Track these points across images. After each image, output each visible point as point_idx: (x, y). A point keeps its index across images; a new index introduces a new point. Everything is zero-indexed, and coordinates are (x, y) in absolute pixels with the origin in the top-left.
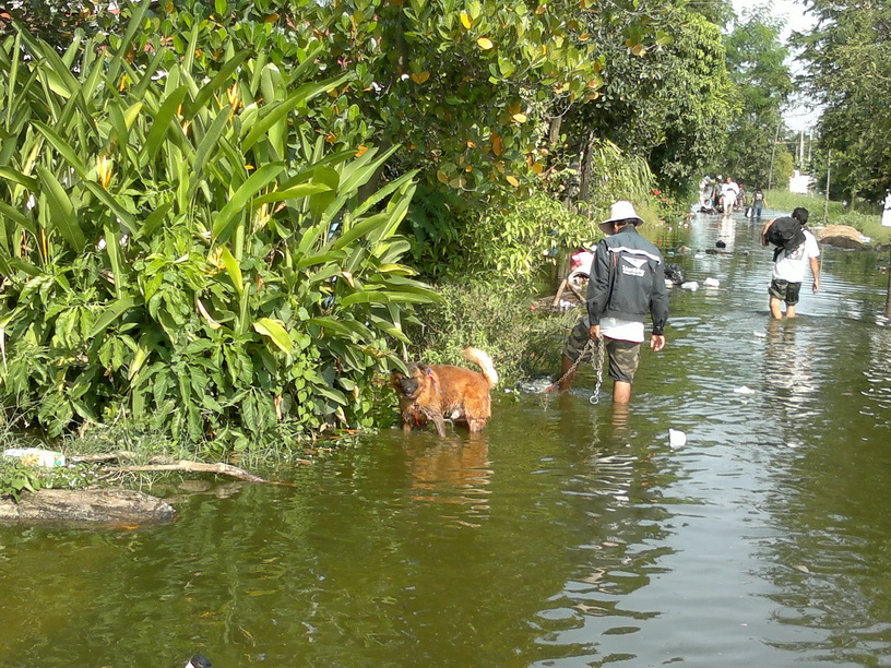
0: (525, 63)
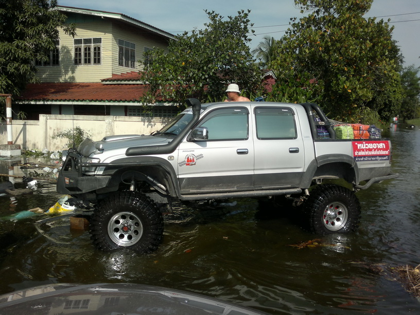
0: (358, 95)
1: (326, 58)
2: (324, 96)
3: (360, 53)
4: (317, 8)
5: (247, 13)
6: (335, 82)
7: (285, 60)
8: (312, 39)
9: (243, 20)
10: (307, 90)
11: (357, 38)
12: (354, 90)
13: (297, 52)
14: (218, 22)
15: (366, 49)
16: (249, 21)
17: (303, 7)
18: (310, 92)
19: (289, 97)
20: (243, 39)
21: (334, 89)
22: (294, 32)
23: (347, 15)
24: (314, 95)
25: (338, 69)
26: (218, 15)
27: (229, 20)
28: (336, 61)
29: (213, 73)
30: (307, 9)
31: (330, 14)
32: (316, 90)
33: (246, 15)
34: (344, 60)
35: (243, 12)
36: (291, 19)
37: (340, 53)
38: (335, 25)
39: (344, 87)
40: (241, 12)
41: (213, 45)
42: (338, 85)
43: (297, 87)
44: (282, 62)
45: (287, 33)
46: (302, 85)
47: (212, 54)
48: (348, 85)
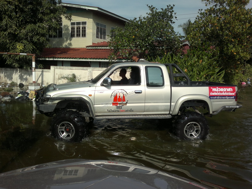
0: (241, 56)
1: (221, 33)
2: (219, 57)
3: (242, 31)
4: (215, 3)
5: (173, 6)
6: (226, 48)
7: (195, 35)
8: (212, 22)
9: (170, 10)
10: (208, 53)
11: (240, 21)
12: (238, 53)
13: (203, 30)
14: (154, 12)
15: (246, 28)
16: (174, 11)
17: (207, 2)
18: (211, 54)
19: (197, 57)
20: (170, 22)
21: (225, 52)
22: (201, 18)
23: (234, 7)
24: (213, 56)
25: (228, 40)
26: (155, 8)
27: (161, 11)
28: (227, 35)
29: (151, 42)
30: (209, 4)
31: (223, 6)
32: (214, 53)
33: (172, 8)
34: (232, 34)
35: (170, 6)
36: (199, 10)
37: (230, 31)
38: (226, 14)
39: (231, 51)
40: (169, 6)
41: (152, 25)
42: (228, 50)
43: (202, 51)
44: (193, 36)
45: (196, 18)
46: (206, 50)
47: (150, 31)
48: (234, 50)
